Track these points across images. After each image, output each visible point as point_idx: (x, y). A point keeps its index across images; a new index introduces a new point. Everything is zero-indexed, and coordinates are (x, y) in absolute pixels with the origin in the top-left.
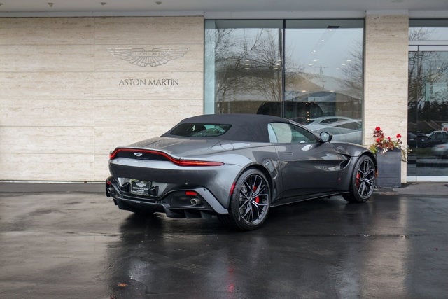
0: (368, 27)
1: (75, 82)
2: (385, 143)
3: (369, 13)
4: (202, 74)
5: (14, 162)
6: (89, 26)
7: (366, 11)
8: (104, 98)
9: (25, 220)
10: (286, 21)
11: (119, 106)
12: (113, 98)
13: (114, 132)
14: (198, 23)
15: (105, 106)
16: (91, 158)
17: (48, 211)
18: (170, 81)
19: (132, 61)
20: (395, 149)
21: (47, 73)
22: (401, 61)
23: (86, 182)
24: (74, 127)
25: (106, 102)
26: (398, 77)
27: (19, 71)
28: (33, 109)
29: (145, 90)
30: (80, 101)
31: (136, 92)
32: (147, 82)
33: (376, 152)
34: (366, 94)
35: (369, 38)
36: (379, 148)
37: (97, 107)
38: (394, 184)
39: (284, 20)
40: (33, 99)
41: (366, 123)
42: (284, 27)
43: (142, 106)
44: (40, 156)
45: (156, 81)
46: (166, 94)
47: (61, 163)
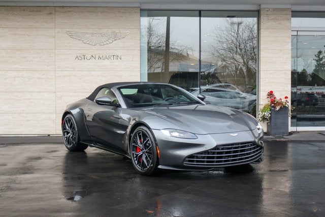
0: (262, 17)
1: (40, 57)
2: (277, 102)
3: (262, 6)
4: (139, 51)
6: (51, 13)
7: (260, 5)
8: (64, 70)
10: (202, 12)
11: (75, 76)
12: (70, 69)
14: (136, 12)
15: (64, 76)
16: (53, 116)
17: (39, 158)
18: (115, 57)
19: (85, 41)
20: (284, 106)
21: (17, 50)
22: (286, 42)
23: (49, 135)
24: (39, 92)
25: (65, 73)
26: (284, 54)
28: (6, 78)
30: (44, 72)
31: (88, 65)
32: (97, 57)
33: (271, 110)
34: (261, 66)
35: (262, 25)
36: (273, 107)
37: (58, 76)
38: (284, 133)
39: (200, 11)
40: (6, 70)
41: (261, 88)
42: (200, 16)
43: (93, 76)
44: (12, 115)
45: (104, 57)
46: (112, 66)
47: (30, 120)
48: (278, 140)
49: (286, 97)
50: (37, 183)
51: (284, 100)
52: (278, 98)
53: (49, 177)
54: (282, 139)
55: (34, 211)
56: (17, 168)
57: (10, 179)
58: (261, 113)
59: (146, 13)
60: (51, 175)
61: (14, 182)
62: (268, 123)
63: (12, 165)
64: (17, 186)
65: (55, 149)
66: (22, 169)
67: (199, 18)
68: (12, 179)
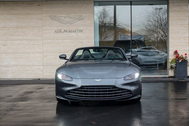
0: (170, 4)
1: (33, 32)
2: (180, 57)
4: (94, 27)
5: (4, 70)
6: (39, 5)
8: (48, 39)
9: (24, 96)
11: (54, 43)
12: (52, 39)
13: (52, 55)
14: (91, 3)
15: (48, 43)
16: (42, 68)
17: (32, 92)
18: (79, 31)
19: (60, 22)
20: (185, 60)
21: (19, 28)
22: (185, 20)
23: (39, 79)
24: (33, 53)
25: (48, 41)
26: (184, 27)
27: (6, 27)
28: (13, 45)
29: (67, 35)
30: (36, 41)
31: (62, 36)
32: (68, 31)
33: (176, 62)
34: (170, 35)
35: (170, 9)
36: (177, 60)
37: (44, 43)
38: (184, 77)
39: (131, 2)
40: (13, 40)
41: (170, 49)
42: (131, 5)
43: (65, 42)
44: (17, 67)
45: (72, 31)
46: (77, 37)
47: (27, 70)
48: (180, 81)
49: (186, 54)
50: (28, 106)
51: (184, 56)
52: (180, 55)
53: (36, 103)
54: (183, 80)
55: (25, 122)
56: (18, 98)
57: (13, 104)
58: (170, 64)
59: (98, 3)
60: (38, 102)
61: (15, 106)
62: (174, 70)
63: (15, 96)
64: (17, 108)
65: (42, 87)
66: (21, 98)
67: (130, 6)
68: (14, 104)
